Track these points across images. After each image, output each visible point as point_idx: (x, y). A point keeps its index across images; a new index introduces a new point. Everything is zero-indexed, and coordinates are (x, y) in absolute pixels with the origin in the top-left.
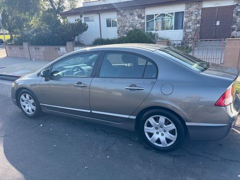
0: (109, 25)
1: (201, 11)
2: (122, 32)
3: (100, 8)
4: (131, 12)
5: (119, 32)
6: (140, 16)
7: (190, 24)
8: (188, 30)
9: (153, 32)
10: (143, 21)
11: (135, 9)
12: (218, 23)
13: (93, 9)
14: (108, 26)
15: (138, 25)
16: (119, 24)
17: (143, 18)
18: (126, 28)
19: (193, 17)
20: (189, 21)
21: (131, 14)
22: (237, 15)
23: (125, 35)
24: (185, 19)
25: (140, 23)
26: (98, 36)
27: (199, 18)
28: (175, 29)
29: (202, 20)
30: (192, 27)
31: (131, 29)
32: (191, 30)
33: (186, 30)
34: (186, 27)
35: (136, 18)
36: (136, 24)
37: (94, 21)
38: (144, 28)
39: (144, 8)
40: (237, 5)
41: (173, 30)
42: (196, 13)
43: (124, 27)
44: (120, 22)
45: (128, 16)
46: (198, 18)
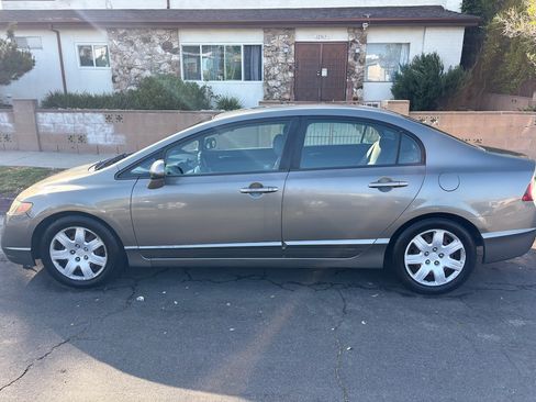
0: (86, 61)
1: (293, 47)
2: (125, 79)
3: (58, 19)
4: (145, 35)
5: (117, 79)
6: (167, 47)
7: (275, 70)
8: (272, 83)
9: (201, 83)
10: (175, 58)
11: (155, 29)
12: (324, 73)
13: (40, 20)
14: (82, 64)
15: (165, 66)
16: (114, 59)
17: (175, 51)
18: (135, 71)
19: (281, 58)
20: (274, 65)
21: (146, 40)
22: (355, 60)
23: (134, 88)
24: (264, 61)
25: (170, 62)
26: (57, 87)
27: (291, 60)
28: (246, 80)
29: (296, 64)
30: (280, 77)
31: (148, 73)
32: (279, 83)
33: (270, 83)
34: (267, 76)
35: (159, 49)
36: (160, 65)
37: (41, 48)
38: (179, 73)
39: (176, 30)
40: (354, 41)
41: (242, 81)
42: (286, 50)
43: (130, 69)
44: (118, 56)
45: (138, 43)
46: (289, 61)
